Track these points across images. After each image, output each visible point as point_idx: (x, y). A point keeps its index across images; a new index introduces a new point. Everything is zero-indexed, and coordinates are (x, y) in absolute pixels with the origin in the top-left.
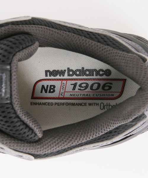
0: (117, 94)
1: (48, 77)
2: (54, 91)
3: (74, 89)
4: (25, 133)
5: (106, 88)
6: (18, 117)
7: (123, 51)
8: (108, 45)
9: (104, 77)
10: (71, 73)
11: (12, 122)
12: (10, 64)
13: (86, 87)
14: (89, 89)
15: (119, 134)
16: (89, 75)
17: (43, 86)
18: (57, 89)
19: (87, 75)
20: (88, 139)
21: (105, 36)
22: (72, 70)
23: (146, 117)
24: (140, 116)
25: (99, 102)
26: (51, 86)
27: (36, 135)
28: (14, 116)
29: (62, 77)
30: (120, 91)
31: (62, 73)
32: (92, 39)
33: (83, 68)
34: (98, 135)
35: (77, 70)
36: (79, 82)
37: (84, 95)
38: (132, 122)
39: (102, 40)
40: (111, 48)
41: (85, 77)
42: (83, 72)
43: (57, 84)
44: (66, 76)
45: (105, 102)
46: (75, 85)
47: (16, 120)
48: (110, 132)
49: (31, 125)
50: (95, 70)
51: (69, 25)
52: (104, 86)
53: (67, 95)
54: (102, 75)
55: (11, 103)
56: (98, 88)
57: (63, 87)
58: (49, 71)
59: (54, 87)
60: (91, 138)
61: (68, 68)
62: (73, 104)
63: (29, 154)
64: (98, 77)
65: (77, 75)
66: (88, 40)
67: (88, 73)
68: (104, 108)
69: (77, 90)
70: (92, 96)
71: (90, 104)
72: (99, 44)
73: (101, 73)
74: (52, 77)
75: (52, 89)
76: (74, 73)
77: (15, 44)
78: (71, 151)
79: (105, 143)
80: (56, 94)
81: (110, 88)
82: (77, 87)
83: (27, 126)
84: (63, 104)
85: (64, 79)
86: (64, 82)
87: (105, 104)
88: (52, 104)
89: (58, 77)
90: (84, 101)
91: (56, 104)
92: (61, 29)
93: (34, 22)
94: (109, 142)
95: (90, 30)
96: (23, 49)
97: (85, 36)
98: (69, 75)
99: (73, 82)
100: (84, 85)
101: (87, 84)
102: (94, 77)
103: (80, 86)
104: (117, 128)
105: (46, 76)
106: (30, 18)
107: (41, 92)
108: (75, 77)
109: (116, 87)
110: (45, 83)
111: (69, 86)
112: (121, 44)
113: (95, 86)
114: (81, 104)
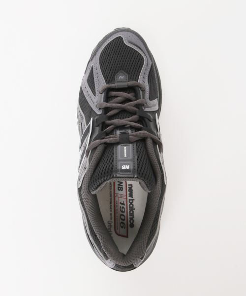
0: (118, 232)
1: (128, 186)
2: (119, 190)
3: (121, 203)
4: (95, 185)
5: (122, 225)
6: (105, 181)
7: (147, 243)
8: (150, 233)
9: (129, 223)
10: (131, 201)
11: (101, 178)
12: (137, 177)
13: (122, 212)
14: (121, 213)
15: (95, 240)
16: (130, 213)
17: (122, 183)
18: (120, 192)
19: (130, 212)
20: (91, 221)
21: (156, 230)
22: (133, 202)
23: (107, 260)
24: (107, 257)
25: (113, 220)
26: (122, 188)
27: (93, 191)
28: (105, 179)
29: (128, 195)
30: (120, 234)
31: (131, 195)
32: (154, 222)
33: (134, 209)
34: (94, 227)
35: (133, 205)
36: (125, 207)
37: (117, 210)
38: (103, 251)
39: (153, 228)
40: (148, 235)
41: (129, 210)
42: (132, 209)
43: (123, 192)
44: (129, 198)
45: (113, 224)
46: (123, 204)
47: (103, 180)
48: (96, 235)
49: (99, 188)
50: (133, 217)
51: (162, 206)
52: (123, 223)
53: (117, 199)
54: (130, 222)
55: (113, 177)
56: (122, 219)
57: (122, 195)
58: (132, 187)
59: (122, 190)
60: (92, 223)
61: (134, 200)
62: (111, 203)
63: (81, 185)
64: (129, 219)
65: (130, 205)
66: (153, 220)
67: (131, 212)
68: (109, 224)
69: (120, 205)
70: (116, 215)
71: (111, 214)
72: (151, 227)
73: (132, 221)
74: (128, 189)
75: (120, 189)
76: (131, 203)
77: (150, 180)
78: (83, 209)
79: (88, 230)
80: (117, 191)
81: (122, 227)
82: (122, 206)
83: (99, 186)
84: (111, 196)
85: (127, 197)
86: (125, 197)
87: (112, 224)
88: (111, 189)
89: (128, 193)
90: (113, 210)
91: (111, 191)
92: (159, 202)
93: (163, 186)
94: (89, 233)
95: (159, 220)
96: (147, 185)
97: (155, 218)
98: (130, 200)
99: (125, 203)
100: (123, 210)
101: (124, 212)
102: (129, 217)
103: (123, 207)
104: (98, 240)
105: (129, 185)
106: (166, 184)
107: (118, 182)
108: (129, 204)
109: (122, 231)
110: (124, 184)
111: (122, 200)
112: (151, 241)
113: (123, 217)
114: (111, 208)
